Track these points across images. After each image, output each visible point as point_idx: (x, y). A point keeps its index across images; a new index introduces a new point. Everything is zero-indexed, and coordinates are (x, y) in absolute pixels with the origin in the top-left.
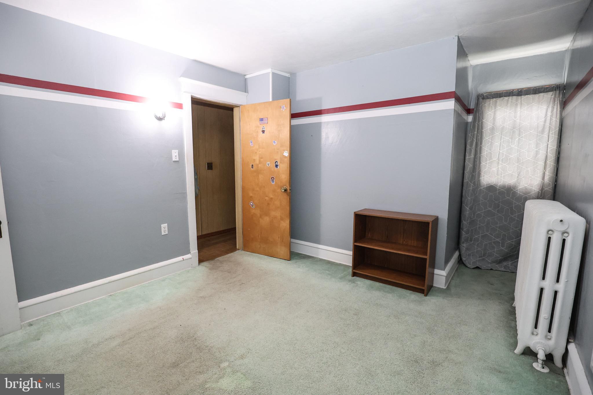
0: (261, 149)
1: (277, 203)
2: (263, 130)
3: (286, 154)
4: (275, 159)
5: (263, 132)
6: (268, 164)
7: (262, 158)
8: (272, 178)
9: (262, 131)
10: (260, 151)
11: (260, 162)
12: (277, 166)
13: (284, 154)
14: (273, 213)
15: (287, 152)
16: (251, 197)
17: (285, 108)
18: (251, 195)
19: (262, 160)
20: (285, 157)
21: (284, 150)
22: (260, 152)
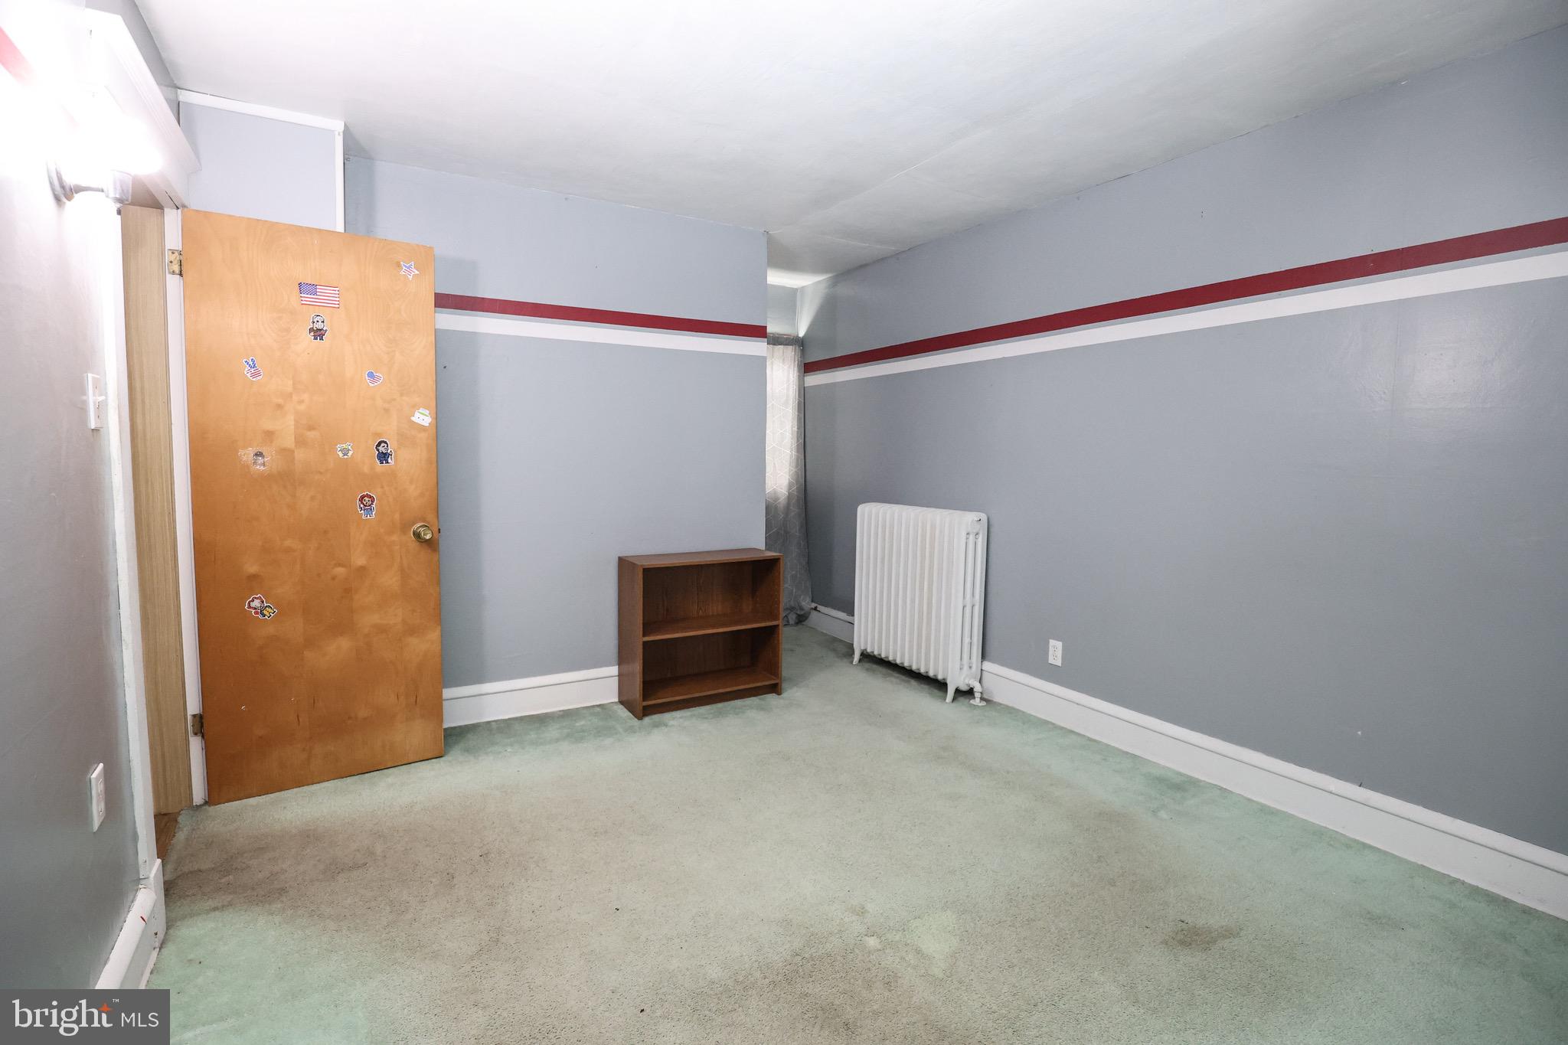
0: (306, 397)
1: (390, 580)
2: (319, 326)
3: (423, 418)
4: (378, 435)
5: (319, 334)
6: (345, 452)
7: (311, 428)
8: (362, 498)
9: (311, 330)
10: (301, 402)
11: (301, 442)
12: (383, 457)
13: (413, 419)
14: (369, 620)
15: (427, 412)
16: (253, 578)
17: (417, 272)
18: (252, 568)
19: (311, 434)
20: (422, 428)
21: (415, 407)
22: (302, 408)
